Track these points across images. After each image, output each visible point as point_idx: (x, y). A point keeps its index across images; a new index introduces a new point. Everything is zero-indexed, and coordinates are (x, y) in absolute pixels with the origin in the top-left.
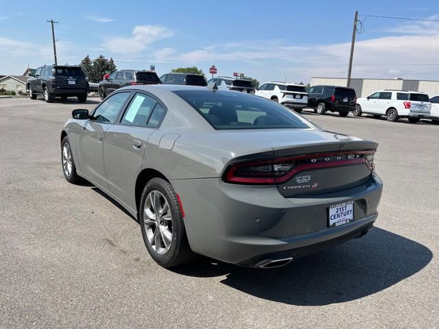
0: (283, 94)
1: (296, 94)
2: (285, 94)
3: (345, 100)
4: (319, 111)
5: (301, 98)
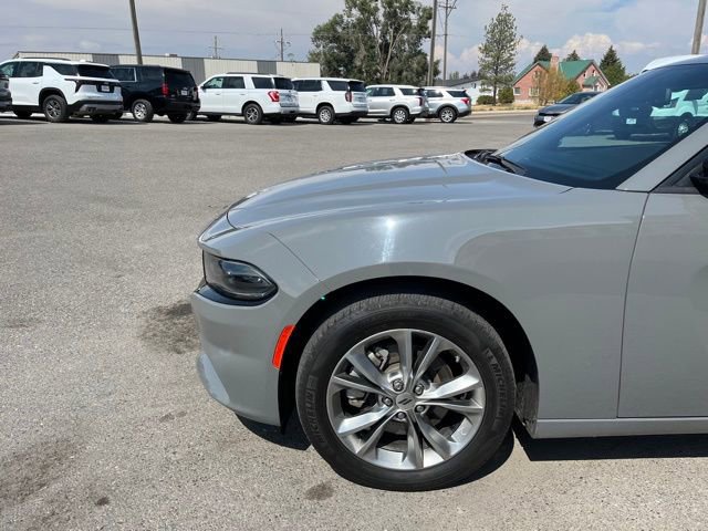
0: (75, 85)
1: (102, 83)
2: (80, 84)
3: (184, 93)
4: (140, 115)
5: (112, 91)
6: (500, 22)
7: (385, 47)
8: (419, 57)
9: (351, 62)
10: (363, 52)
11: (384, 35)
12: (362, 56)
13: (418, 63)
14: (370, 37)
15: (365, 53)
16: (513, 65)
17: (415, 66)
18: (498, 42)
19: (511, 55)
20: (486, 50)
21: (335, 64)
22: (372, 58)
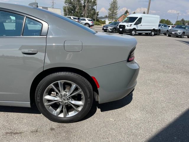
6: (114, 2)
7: (84, 6)
8: (93, 10)
9: (75, 10)
10: (78, 7)
11: (84, 3)
12: (78, 9)
13: (93, 12)
14: (80, 4)
15: (79, 8)
16: (117, 14)
17: (92, 12)
18: (113, 7)
19: (117, 11)
20: (110, 10)
21: (70, 10)
22: (81, 9)
